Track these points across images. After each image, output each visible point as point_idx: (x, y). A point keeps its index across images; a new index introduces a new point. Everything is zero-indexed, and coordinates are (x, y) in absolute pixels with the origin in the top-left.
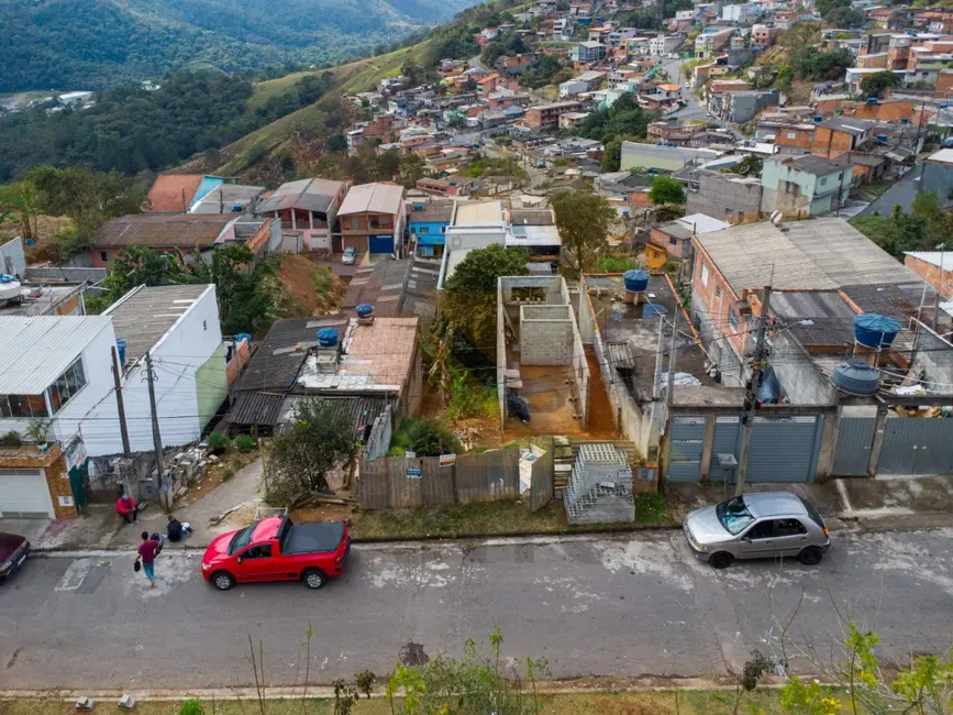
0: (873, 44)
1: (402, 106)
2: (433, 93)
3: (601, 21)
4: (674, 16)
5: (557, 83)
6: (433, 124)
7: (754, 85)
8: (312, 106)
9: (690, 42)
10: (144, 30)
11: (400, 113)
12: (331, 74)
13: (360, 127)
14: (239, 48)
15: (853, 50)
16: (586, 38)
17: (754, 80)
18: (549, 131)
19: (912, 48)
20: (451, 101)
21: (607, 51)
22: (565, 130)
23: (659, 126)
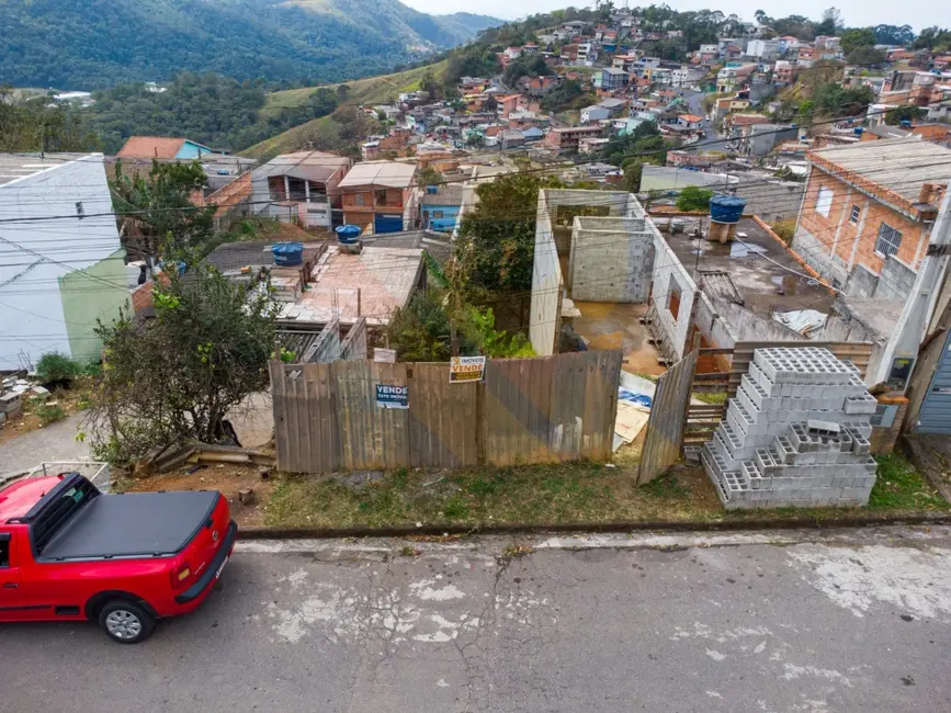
0: (897, 81)
1: (420, 121)
2: (452, 110)
3: (625, 49)
4: (698, 49)
5: (579, 108)
6: (450, 141)
7: (775, 119)
8: (327, 117)
9: (713, 76)
10: (151, 31)
11: (418, 129)
12: (348, 88)
13: (375, 140)
14: (254, 59)
15: (875, 87)
16: (610, 64)
17: (774, 115)
18: (568, 155)
19: (936, 85)
20: (470, 119)
21: (630, 79)
22: (584, 154)
23: (679, 154)
